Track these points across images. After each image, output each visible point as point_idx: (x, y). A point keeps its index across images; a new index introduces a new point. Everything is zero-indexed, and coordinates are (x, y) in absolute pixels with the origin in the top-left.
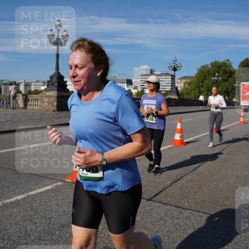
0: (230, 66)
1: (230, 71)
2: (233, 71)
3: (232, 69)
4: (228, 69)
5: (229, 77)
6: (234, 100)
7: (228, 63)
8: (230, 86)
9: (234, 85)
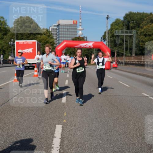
0: (5, 23)
1: (5, 28)
2: (8, 29)
3: (6, 27)
4: (2, 26)
5: (4, 35)
6: (10, 58)
7: (2, 20)
8: (6, 44)
9: (9, 43)
